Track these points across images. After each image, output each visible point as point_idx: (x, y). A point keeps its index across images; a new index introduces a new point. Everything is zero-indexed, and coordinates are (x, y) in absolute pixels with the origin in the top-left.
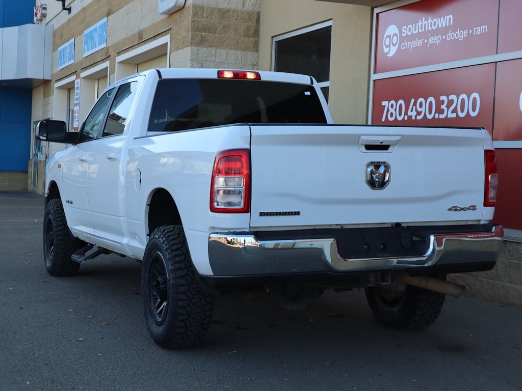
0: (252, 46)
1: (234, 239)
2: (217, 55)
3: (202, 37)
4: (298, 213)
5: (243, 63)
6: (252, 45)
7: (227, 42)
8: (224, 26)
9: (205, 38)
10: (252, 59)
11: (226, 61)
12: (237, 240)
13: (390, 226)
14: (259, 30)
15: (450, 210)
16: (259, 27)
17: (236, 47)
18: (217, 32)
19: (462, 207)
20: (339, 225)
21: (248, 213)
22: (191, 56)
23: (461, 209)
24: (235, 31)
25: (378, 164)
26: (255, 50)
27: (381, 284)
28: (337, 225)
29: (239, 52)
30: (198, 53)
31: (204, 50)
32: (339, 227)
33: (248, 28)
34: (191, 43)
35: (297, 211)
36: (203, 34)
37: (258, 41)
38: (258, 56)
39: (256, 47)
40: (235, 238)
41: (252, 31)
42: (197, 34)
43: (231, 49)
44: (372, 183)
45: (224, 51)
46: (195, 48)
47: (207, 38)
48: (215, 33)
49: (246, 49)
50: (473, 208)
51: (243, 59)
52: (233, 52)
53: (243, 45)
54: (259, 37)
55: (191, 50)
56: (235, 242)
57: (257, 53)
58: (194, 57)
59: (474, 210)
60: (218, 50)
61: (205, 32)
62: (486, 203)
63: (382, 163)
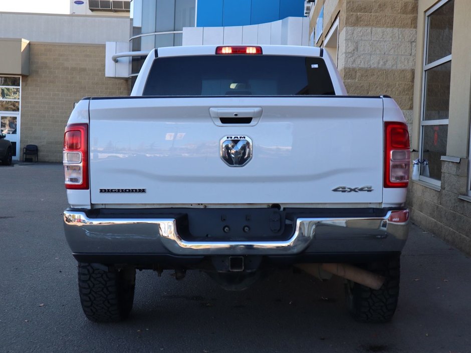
0: (410, 23)
1: (70, 215)
2: (373, 34)
3: (358, 17)
4: (143, 191)
5: (400, 40)
6: (410, 21)
7: (383, 21)
8: (380, 5)
9: (361, 17)
10: (410, 36)
11: (382, 40)
12: (73, 217)
13: (265, 206)
14: (418, 6)
15: (335, 190)
16: (418, 3)
17: (393, 25)
18: (373, 11)
19: (353, 188)
20: (202, 204)
21: (88, 189)
22: (346, 36)
23: (351, 190)
24: (392, 9)
25: (236, 139)
26: (413, 26)
27: (230, 270)
28: (199, 204)
29: (396, 30)
30: (353, 33)
31: (359, 29)
32: (202, 207)
33: (406, 5)
34: (346, 24)
35: (141, 188)
36: (358, 14)
37: (417, 17)
38: (416, 32)
39: (414, 23)
40: (72, 215)
41: (410, 8)
42: (352, 14)
43: (387, 27)
44: (228, 159)
45: (380, 29)
46: (349, 28)
47: (362, 18)
48: (371, 13)
49: (404, 26)
51: (401, 36)
52: (389, 30)
53: (400, 22)
54: (417, 14)
55: (346, 30)
56: (71, 219)
57: (415, 29)
58: (349, 37)
59: (370, 191)
60: (374, 29)
61: (360, 11)
62: (387, 184)
63: (240, 137)
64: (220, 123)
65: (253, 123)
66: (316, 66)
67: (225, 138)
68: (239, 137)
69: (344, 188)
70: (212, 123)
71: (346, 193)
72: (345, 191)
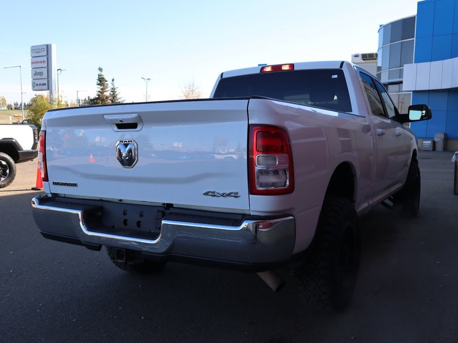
4: (75, 185)
15: (206, 194)
19: (221, 193)
21: (48, 181)
23: (220, 195)
25: (126, 143)
35: (74, 183)
44: (121, 161)
50: (236, 195)
59: (237, 197)
62: (252, 191)
63: (129, 141)
64: (116, 128)
65: (138, 128)
66: (336, 76)
67: (118, 142)
68: (127, 141)
69: (214, 192)
70: (112, 130)
71: (216, 198)
72: (214, 196)
